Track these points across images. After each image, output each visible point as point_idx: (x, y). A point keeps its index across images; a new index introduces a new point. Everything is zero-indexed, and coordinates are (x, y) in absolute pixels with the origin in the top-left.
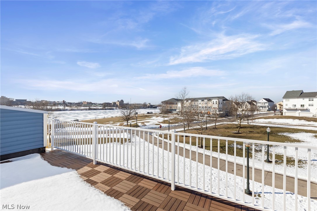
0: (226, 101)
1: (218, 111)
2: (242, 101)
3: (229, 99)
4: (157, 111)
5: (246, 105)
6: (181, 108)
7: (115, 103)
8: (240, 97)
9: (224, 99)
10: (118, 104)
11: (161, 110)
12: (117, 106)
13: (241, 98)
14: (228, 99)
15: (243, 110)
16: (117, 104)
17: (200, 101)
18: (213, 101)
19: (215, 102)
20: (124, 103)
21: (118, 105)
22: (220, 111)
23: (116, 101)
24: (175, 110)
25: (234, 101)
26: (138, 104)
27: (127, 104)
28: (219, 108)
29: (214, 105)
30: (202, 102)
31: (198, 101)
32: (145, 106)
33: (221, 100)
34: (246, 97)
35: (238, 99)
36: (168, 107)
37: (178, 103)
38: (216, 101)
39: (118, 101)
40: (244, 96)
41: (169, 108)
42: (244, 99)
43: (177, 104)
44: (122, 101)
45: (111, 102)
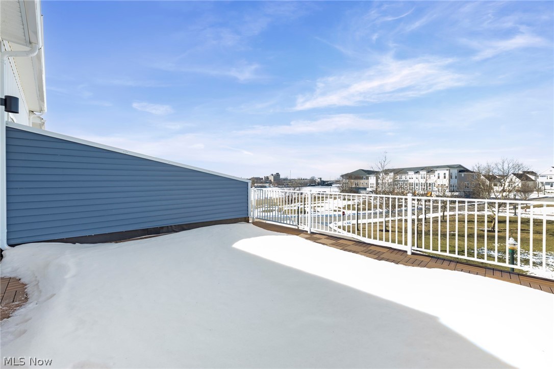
0: (466, 173)
1: (448, 190)
2: (501, 173)
3: (473, 168)
4: (334, 190)
5: (511, 180)
6: (375, 185)
7: (267, 178)
8: (496, 165)
9: (462, 169)
10: (272, 178)
11: (340, 189)
12: (270, 182)
13: (500, 167)
14: (470, 169)
15: (504, 191)
16: (270, 179)
17: (411, 174)
18: (439, 174)
19: (442, 176)
20: (281, 177)
21: (272, 181)
22: (453, 191)
23: (268, 175)
24: (365, 189)
25: (484, 172)
26: (302, 180)
27: (286, 179)
28: (450, 186)
29: (441, 179)
30: (415, 176)
31: (408, 173)
32: (312, 183)
33: (455, 172)
34: (511, 165)
35: (492, 169)
36: (353, 183)
37: (370, 178)
38: (445, 174)
39: (272, 175)
40: (506, 162)
41: (354, 186)
42: (506, 167)
43: (368, 179)
44: (278, 175)
45: (262, 176)
